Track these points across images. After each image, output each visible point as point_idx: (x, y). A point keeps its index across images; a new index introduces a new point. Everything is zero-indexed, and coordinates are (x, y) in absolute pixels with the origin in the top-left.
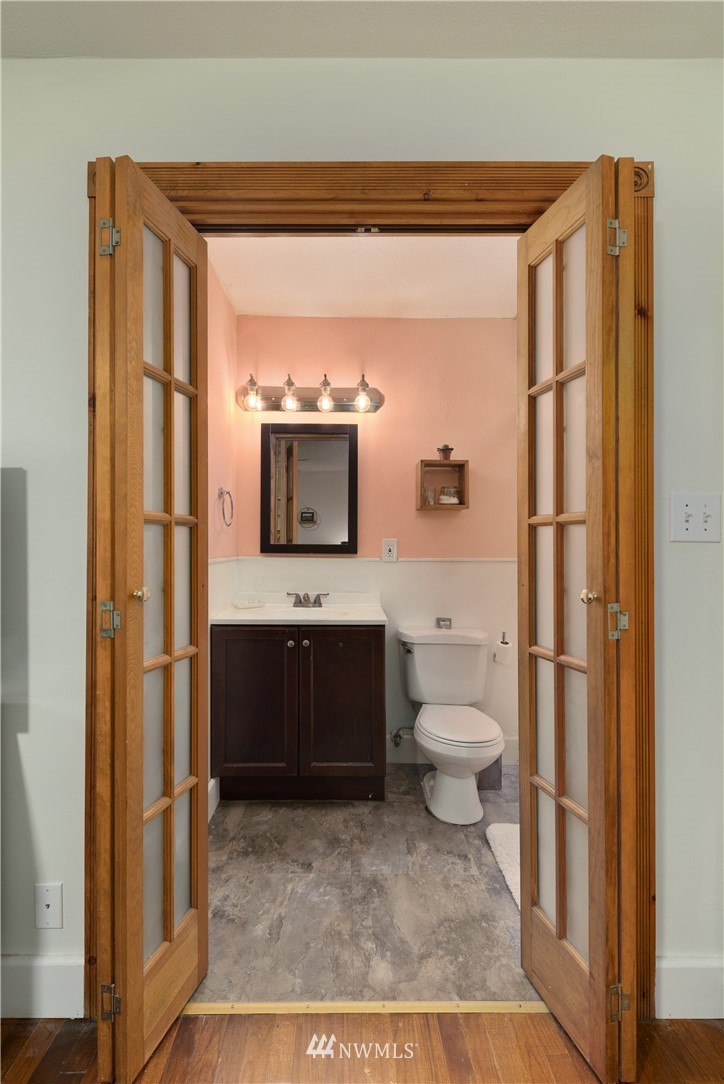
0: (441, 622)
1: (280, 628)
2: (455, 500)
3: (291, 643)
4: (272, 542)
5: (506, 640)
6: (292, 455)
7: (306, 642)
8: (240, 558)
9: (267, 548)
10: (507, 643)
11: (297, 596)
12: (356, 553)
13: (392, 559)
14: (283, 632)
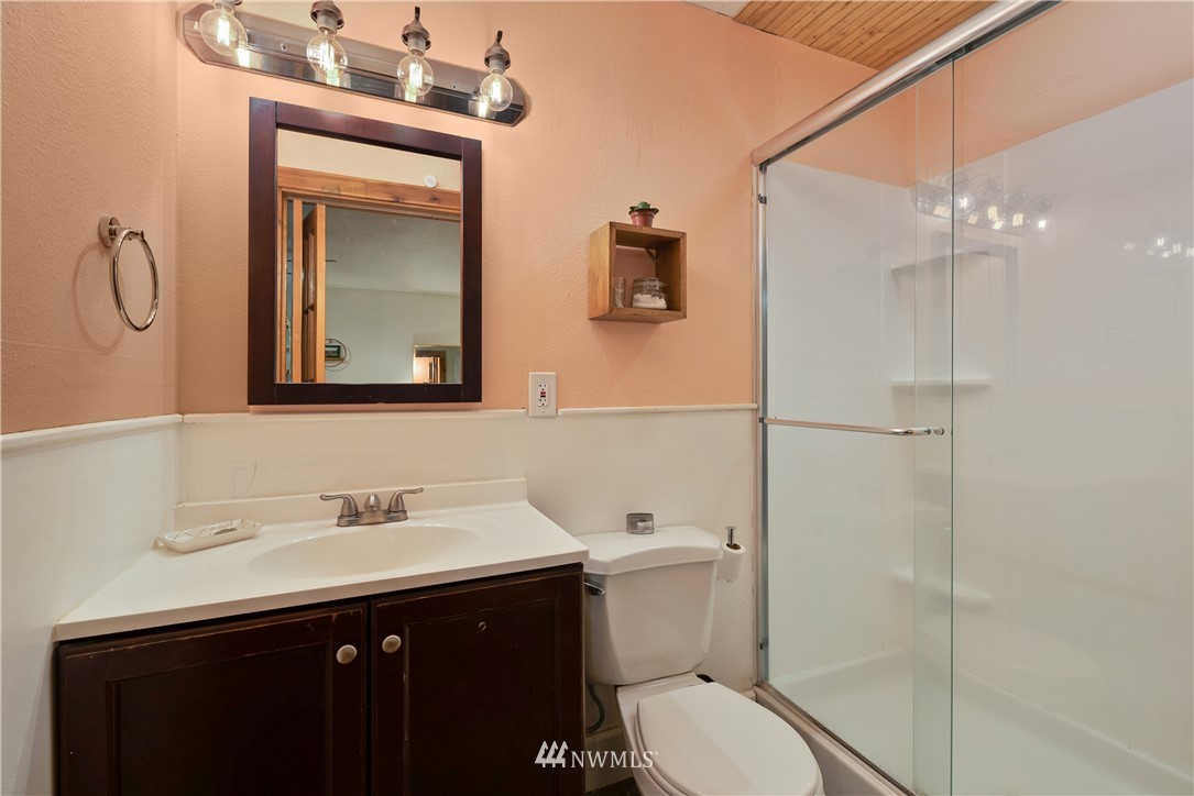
0: (638, 522)
1: (311, 616)
2: (661, 303)
3: (345, 653)
4: (278, 381)
5: (735, 542)
6: (314, 232)
7: (392, 641)
8: (189, 417)
9: (266, 390)
10: (736, 547)
11: (349, 502)
12: (479, 399)
13: (551, 411)
14: (323, 624)
